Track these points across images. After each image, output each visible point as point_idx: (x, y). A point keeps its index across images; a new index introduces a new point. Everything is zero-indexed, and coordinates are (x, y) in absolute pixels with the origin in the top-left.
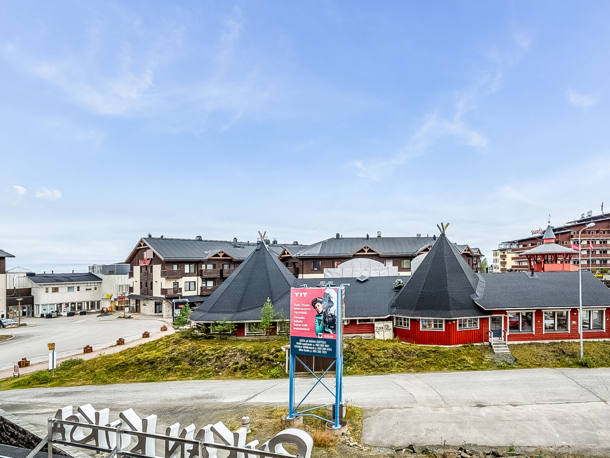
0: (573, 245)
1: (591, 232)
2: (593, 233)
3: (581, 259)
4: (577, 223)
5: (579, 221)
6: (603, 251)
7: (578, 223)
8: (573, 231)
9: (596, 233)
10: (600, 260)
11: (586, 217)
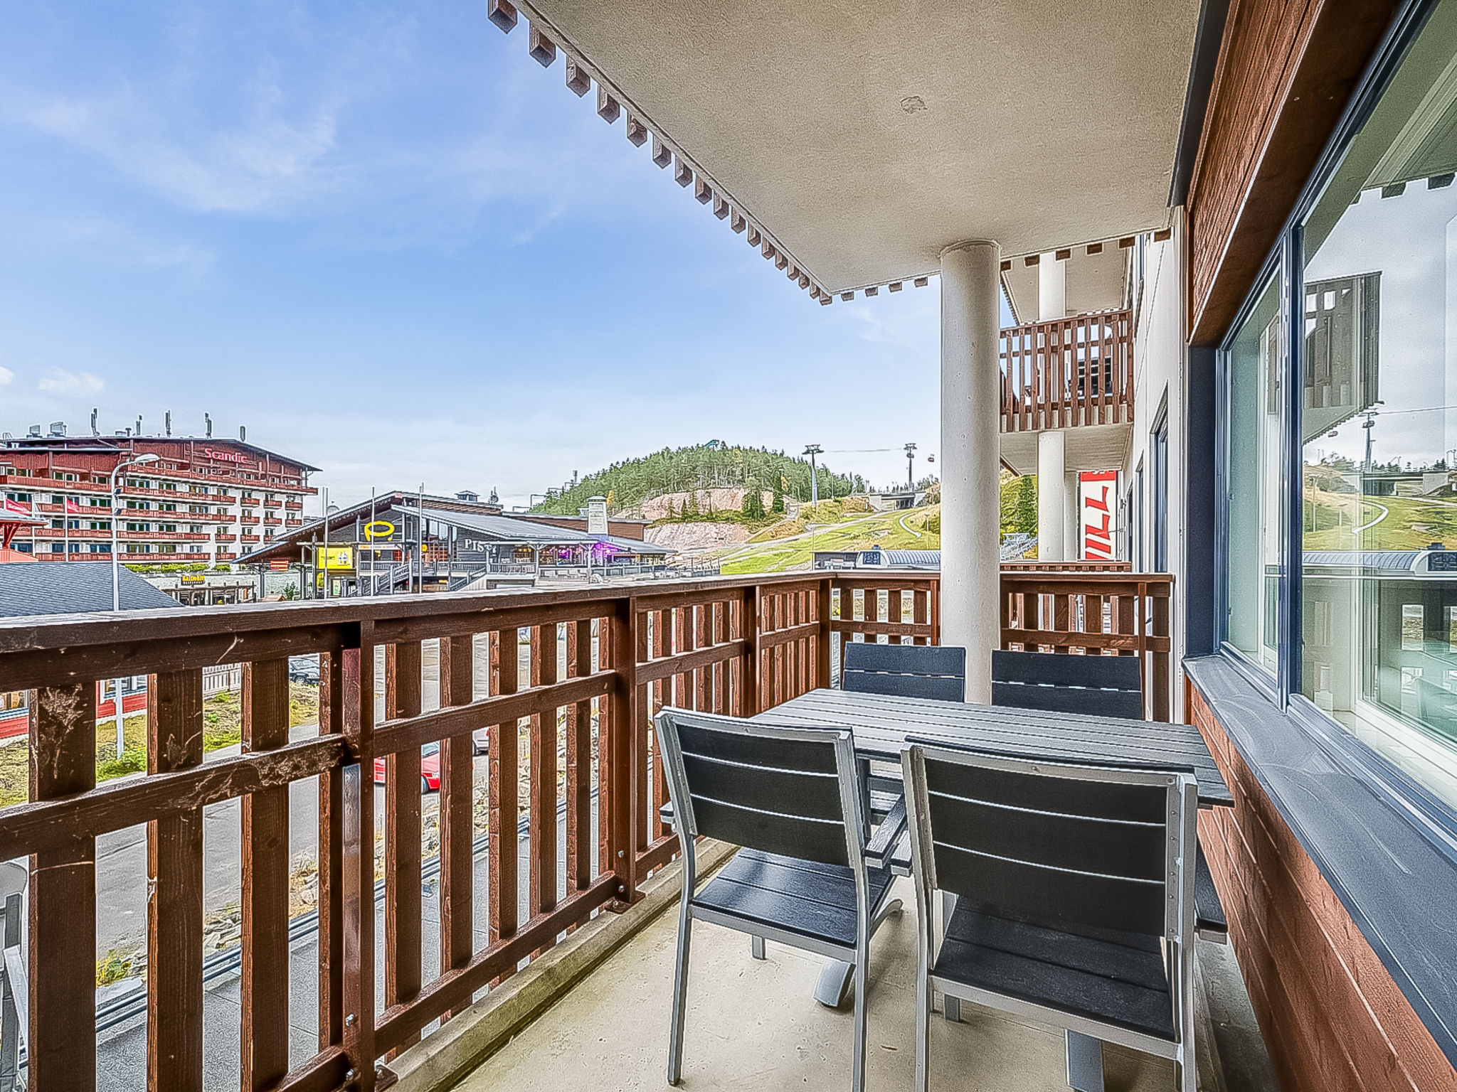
0: (7, 502)
1: (65, 476)
2: (69, 478)
3: (36, 540)
4: (16, 447)
5: (22, 444)
6: (100, 523)
7: (20, 446)
8: (5, 466)
9: (81, 480)
10: (91, 545)
11: (45, 434)
